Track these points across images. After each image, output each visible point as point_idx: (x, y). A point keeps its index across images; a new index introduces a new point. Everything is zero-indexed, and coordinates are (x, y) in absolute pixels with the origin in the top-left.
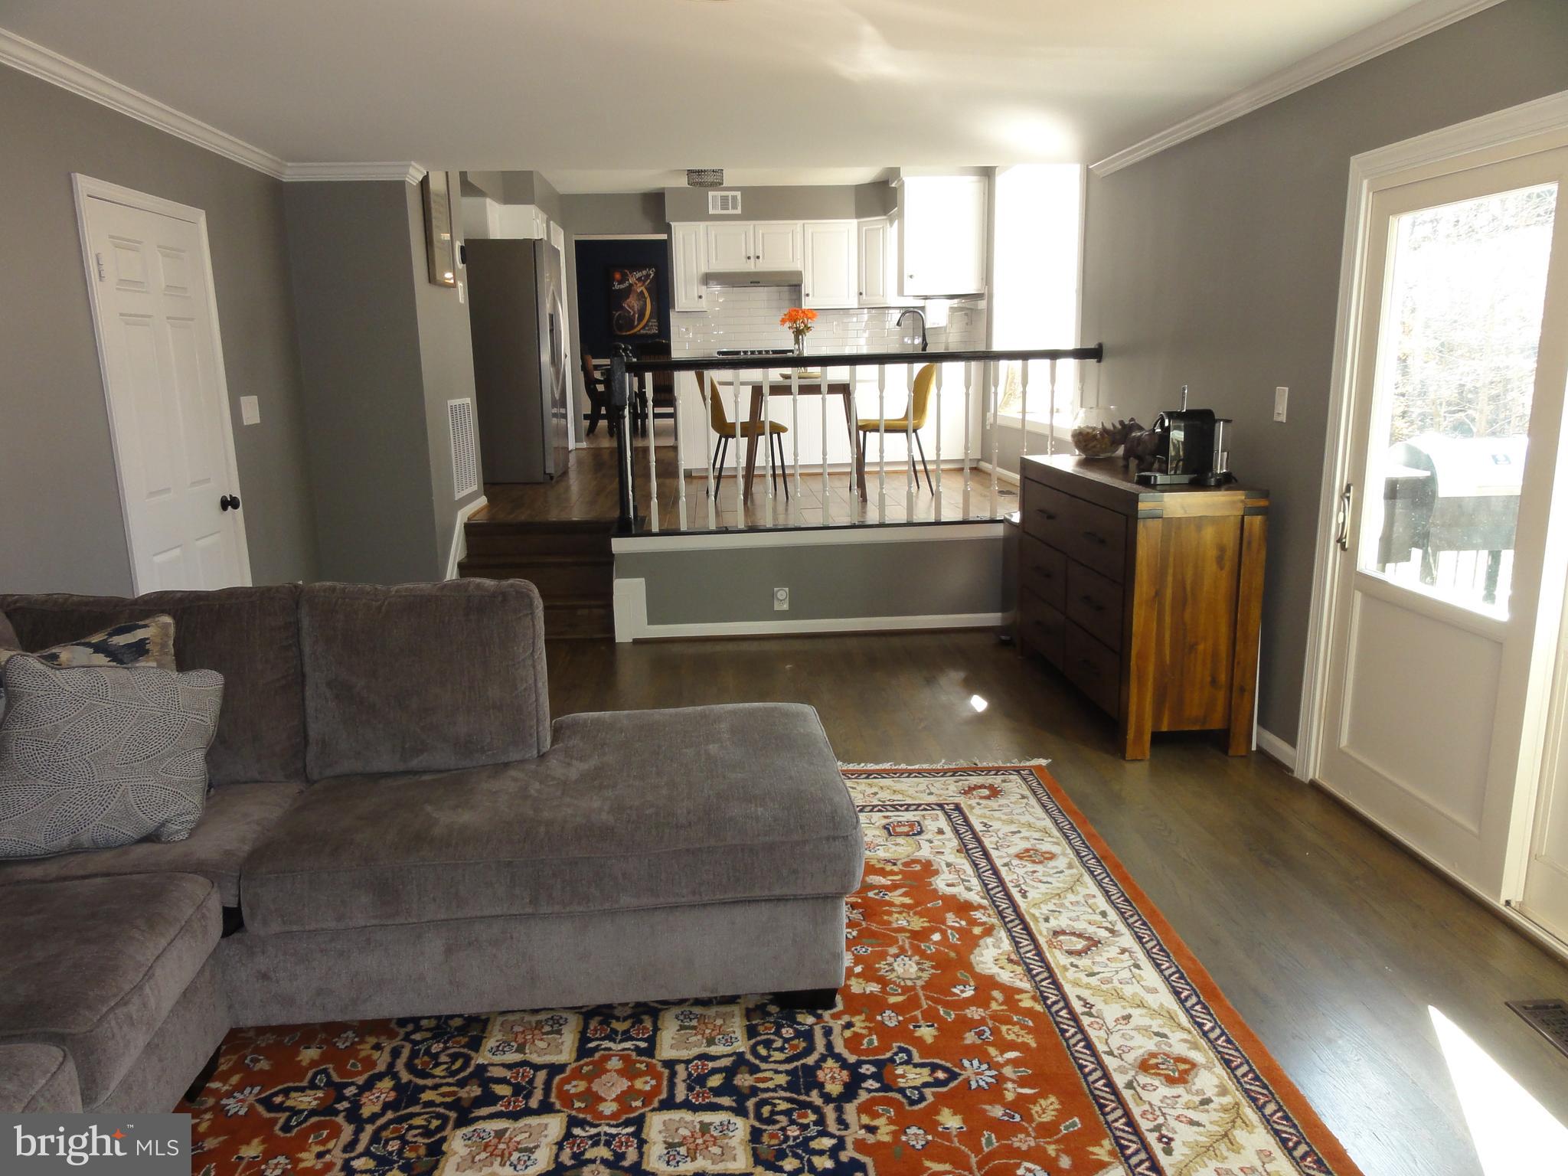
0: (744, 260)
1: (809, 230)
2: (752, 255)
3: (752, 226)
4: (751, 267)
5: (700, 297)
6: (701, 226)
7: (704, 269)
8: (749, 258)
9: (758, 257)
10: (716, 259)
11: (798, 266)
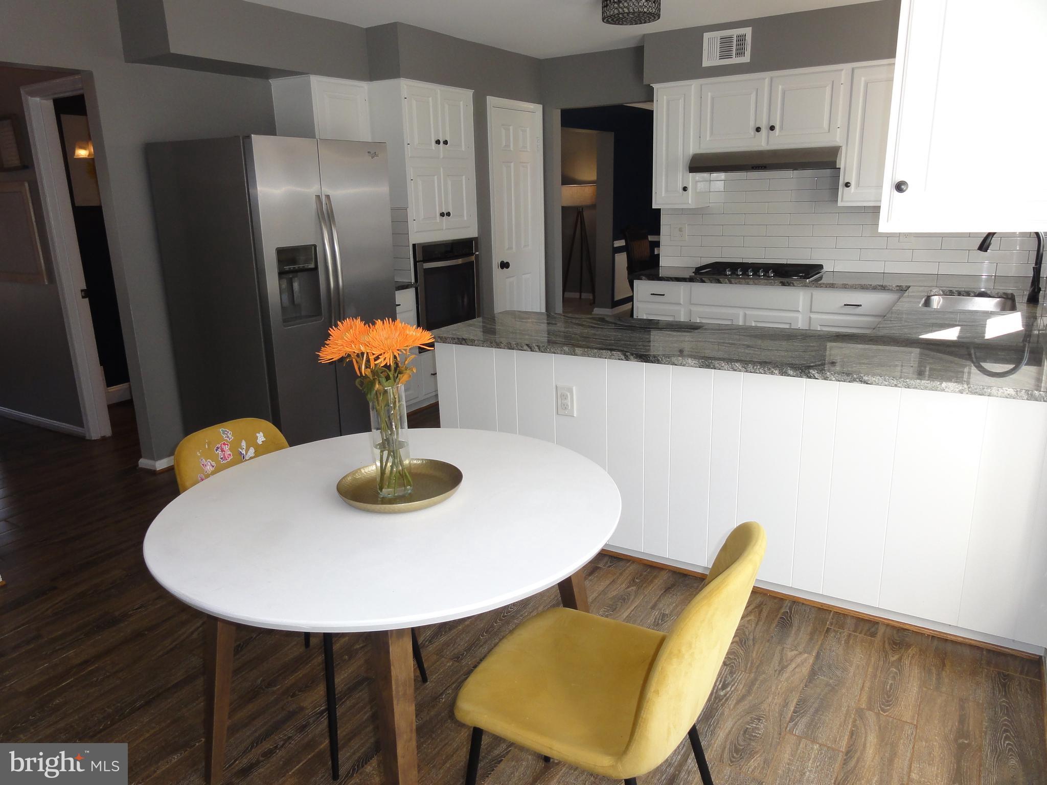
0: (752, 132)
1: (861, 80)
2: (764, 126)
3: (767, 81)
4: (762, 143)
5: (685, 189)
6: (693, 86)
7: (693, 149)
8: (758, 130)
9: (772, 128)
10: (712, 133)
11: (836, 139)
